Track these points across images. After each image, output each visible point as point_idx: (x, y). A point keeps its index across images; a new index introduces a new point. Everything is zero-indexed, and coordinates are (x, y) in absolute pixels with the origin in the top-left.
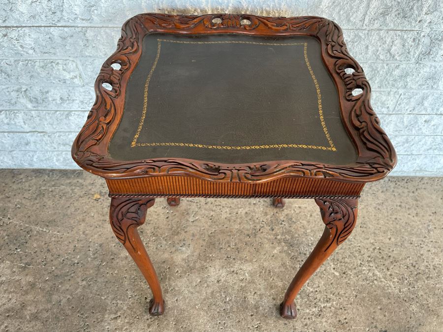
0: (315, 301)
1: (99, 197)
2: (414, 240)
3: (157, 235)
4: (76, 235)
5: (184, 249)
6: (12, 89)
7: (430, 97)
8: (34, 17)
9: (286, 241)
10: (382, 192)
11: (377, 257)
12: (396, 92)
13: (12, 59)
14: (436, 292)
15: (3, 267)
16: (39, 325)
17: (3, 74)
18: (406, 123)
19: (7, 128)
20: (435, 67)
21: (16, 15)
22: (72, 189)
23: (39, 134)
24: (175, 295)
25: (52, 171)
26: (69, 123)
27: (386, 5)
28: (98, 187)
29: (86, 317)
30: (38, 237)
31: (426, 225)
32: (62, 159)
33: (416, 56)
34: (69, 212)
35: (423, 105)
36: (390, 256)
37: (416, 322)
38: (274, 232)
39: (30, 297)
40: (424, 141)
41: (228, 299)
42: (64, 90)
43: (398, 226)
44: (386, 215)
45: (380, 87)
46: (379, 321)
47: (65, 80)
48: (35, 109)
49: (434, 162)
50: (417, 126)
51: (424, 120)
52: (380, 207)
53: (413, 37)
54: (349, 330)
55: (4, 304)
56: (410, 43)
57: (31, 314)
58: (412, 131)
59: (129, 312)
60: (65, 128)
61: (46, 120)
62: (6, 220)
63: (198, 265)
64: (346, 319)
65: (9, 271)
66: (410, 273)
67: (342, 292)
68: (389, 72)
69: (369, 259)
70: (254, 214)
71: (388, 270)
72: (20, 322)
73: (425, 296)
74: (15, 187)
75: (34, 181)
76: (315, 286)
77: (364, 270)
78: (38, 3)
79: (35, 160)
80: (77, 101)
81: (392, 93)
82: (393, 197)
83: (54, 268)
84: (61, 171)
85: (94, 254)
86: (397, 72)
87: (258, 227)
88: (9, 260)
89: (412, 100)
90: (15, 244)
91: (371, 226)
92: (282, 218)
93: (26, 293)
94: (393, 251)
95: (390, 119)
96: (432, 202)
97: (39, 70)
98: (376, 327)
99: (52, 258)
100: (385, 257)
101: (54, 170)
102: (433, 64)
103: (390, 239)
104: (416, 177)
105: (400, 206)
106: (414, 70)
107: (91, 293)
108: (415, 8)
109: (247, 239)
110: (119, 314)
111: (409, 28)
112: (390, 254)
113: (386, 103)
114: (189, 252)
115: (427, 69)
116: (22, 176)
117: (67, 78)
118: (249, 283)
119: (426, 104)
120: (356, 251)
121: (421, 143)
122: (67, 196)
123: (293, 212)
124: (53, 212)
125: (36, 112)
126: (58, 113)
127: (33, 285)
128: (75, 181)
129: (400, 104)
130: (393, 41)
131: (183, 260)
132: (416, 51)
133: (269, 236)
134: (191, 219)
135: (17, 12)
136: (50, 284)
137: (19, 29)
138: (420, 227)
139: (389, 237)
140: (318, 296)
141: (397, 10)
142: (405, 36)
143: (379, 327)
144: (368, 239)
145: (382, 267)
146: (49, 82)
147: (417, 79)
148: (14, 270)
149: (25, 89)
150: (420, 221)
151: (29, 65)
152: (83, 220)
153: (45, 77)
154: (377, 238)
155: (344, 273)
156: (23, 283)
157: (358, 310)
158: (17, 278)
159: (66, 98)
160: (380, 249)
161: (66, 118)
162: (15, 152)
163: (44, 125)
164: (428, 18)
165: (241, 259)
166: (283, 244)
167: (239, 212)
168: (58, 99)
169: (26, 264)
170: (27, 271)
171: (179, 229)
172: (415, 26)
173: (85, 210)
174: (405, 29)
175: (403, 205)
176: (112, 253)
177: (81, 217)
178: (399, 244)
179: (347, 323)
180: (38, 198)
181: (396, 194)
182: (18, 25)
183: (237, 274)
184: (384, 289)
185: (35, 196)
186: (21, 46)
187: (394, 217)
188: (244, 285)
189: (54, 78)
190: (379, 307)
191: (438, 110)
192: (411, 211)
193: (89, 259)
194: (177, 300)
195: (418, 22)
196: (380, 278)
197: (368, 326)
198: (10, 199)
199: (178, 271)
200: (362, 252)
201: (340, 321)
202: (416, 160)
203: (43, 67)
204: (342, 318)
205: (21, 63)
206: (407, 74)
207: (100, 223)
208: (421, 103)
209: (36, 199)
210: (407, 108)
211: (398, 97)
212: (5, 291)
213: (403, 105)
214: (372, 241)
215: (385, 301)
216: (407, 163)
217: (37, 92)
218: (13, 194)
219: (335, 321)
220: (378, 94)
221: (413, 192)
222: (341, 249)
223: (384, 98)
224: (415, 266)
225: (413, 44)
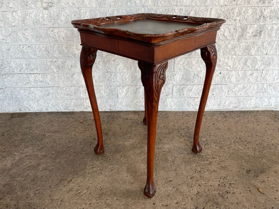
0: (207, 159)
1: (82, 121)
2: (258, 134)
3: (115, 135)
4: (70, 136)
5: (130, 140)
6: (48, 60)
7: (249, 60)
8: (67, 23)
9: (187, 136)
10: (237, 117)
11: (239, 141)
12: (232, 57)
13: (52, 44)
14: (276, 154)
15: (28, 150)
16: (48, 172)
17: (46, 52)
18: (241, 76)
19: (40, 84)
20: (247, 43)
21: (59, 21)
22: (68, 119)
23: (56, 88)
24: (126, 158)
25: (58, 113)
26: (72, 80)
27: (218, 14)
28: (82, 118)
29: (76, 168)
30: (49, 137)
31: (264, 129)
32: (64, 105)
33: (237, 37)
34: (66, 128)
35: (247, 65)
36: (246, 141)
37: (267, 166)
38: (180, 133)
39: (43, 161)
40: (252, 87)
41: (156, 159)
42: (74, 61)
43: (248, 129)
44: (241, 125)
45: (223, 55)
46: (245, 166)
47: (75, 54)
48: (57, 72)
49: (262, 101)
50: (247, 77)
51: (249, 74)
52: (237, 123)
53: (233, 28)
54: (228, 170)
55: (27, 164)
56: (232, 30)
57: (43, 168)
58: (245, 80)
59: (100, 165)
60: (69, 84)
61: (61, 79)
62: (31, 131)
63: (139, 146)
64: (225, 165)
65: (31, 151)
66: (259, 147)
67: (221, 155)
68: (226, 47)
69: (235, 142)
70: (168, 126)
71: (246, 146)
72: (36, 171)
73: (270, 156)
74: (37, 119)
75: (48, 116)
76: (205, 153)
77: (232, 146)
78: (70, 16)
79: (50, 105)
80: (78, 67)
81: (230, 58)
82: (243, 119)
83: (57, 149)
84: (62, 112)
85: (80, 143)
86: (230, 46)
87: (171, 131)
88: (31, 147)
89: (240, 62)
90: (36, 140)
91: (233, 130)
92: (184, 128)
93: (41, 159)
94: (247, 139)
95: (232, 74)
96: (265, 120)
97: (64, 49)
98: (243, 169)
99: (57, 145)
100: (243, 141)
101: (59, 112)
102: (246, 41)
103: (245, 134)
104: (255, 111)
105: (248, 122)
106: (238, 45)
107: (78, 158)
108: (231, 13)
109: (165, 135)
110: (94, 166)
111: (230, 23)
112: (246, 140)
113: (228, 63)
114: (133, 141)
115: (243, 44)
116: (41, 115)
117: (77, 53)
118: (168, 152)
119: (248, 64)
120: (226, 139)
121: (252, 88)
122: (66, 122)
123: (189, 125)
124: (58, 128)
125: (57, 74)
126: (68, 74)
127: (45, 156)
128: (70, 116)
129: (235, 64)
130: (225, 30)
131: (130, 144)
132: (236, 34)
133: (177, 134)
134: (134, 129)
135: (60, 20)
136: (55, 155)
137: (59, 28)
138: (261, 129)
139: (244, 133)
140: (208, 157)
141: (224, 15)
142: (230, 27)
143: (246, 169)
144: (233, 134)
145: (242, 145)
146: (67, 56)
147: (240, 50)
148: (34, 150)
149: (55, 61)
150: (260, 127)
151: (60, 46)
152: (74, 130)
153: (66, 53)
154: (237, 134)
155: (222, 148)
156: (39, 155)
157: (232, 162)
158: (36, 153)
159: (73, 66)
160: (240, 138)
161: (71, 77)
162: (40, 101)
163: (60, 82)
164: (238, 18)
165: (162, 143)
166: (186, 137)
167: (160, 126)
168: (70, 66)
169: (42, 148)
170: (42, 150)
171: (127, 133)
172: (233, 23)
173: (75, 126)
174: (229, 24)
175: (250, 121)
176: (90, 142)
177: (73, 129)
178: (250, 136)
179: (226, 167)
180: (50, 123)
181: (245, 118)
182: (59, 27)
183: (161, 149)
184: (245, 153)
185: (48, 122)
186: (58, 37)
187: (245, 126)
188: (165, 153)
189: (71, 53)
190: (244, 161)
191: (255, 67)
192: (254, 124)
193: (77, 145)
194: (127, 160)
195: (234, 20)
196: (242, 149)
197: (239, 168)
198: (34, 123)
199: (127, 149)
200: (230, 139)
201: (222, 166)
202: (251, 100)
203: (66, 48)
204: (223, 165)
205: (56, 46)
206: (235, 47)
207: (83, 131)
208: (245, 64)
209: (48, 123)
210: (239, 66)
211: (233, 60)
212: (28, 159)
213: (237, 65)
214: (235, 135)
215: (246, 158)
216: (247, 102)
217: (60, 62)
218: (36, 121)
219: (220, 166)
220: (223, 59)
221: (254, 117)
222: (218, 138)
223: (227, 61)
224: (261, 144)
225: (234, 31)
